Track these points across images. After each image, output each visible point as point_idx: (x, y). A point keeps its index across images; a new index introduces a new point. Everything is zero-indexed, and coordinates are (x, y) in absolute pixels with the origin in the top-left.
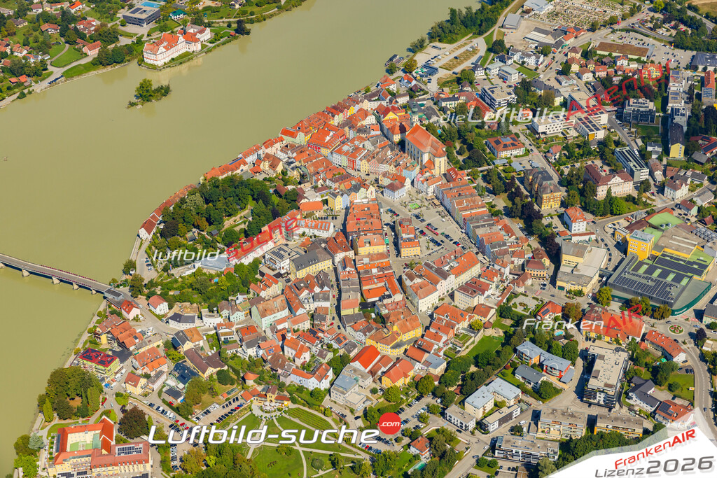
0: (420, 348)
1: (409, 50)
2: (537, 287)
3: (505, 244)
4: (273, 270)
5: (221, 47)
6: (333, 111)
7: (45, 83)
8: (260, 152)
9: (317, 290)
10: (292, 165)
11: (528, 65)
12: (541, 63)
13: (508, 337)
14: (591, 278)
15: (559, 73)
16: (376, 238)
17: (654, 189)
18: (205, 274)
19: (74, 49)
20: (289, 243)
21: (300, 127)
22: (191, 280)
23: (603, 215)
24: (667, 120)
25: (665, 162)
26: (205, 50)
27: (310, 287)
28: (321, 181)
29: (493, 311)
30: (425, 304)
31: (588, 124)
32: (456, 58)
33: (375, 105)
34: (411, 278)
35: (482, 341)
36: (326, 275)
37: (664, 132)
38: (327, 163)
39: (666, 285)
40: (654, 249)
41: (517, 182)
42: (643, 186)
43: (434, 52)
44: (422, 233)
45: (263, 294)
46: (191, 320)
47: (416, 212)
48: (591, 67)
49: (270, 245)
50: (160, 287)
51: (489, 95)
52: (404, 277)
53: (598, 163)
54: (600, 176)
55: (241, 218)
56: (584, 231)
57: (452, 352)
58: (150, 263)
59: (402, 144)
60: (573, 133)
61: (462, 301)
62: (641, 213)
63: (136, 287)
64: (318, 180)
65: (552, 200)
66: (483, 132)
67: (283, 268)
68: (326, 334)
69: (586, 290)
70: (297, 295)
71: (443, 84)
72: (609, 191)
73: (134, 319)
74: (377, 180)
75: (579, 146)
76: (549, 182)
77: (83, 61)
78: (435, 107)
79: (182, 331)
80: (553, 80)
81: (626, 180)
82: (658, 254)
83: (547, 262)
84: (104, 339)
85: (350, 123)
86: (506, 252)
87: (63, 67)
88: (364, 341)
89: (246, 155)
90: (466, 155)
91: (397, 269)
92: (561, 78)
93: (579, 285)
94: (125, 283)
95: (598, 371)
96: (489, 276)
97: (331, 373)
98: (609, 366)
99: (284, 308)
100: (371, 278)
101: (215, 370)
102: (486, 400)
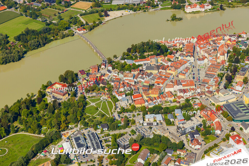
0: (152, 99)
2: (205, 99)
7: (154, 10)
14: (220, 102)
16: (173, 69)
18: (126, 63)
19: (171, 3)
22: (122, 64)
26: (206, 11)
30: (168, 91)
35: (174, 106)
39: (240, 112)
46: (111, 72)
47: (200, 69)
49: (149, 62)
56: (240, 90)
65: (240, 78)
67: (144, 68)
68: (134, 87)
70: (139, 76)
76: (242, 72)
77: (169, 6)
86: (204, 86)
87: (163, 6)
93: (215, 102)
95: (186, 123)
96: (191, 89)
97: (124, 96)
98: (191, 123)
99: (132, 77)
100: (160, 78)
101: (103, 86)
102: (150, 117)
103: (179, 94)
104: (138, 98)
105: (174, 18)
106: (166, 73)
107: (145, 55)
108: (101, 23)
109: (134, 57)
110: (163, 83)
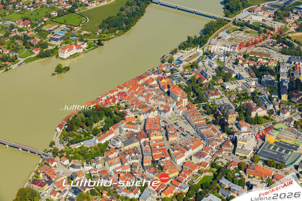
0: (177, 180)
1: (171, 53)
2: (227, 155)
3: (213, 136)
4: (114, 146)
5: (91, 51)
6: (139, 78)
7: (16, 65)
8: (108, 95)
9: (133, 155)
10: (122, 101)
11: (221, 60)
12: (226, 60)
13: (215, 176)
14: (250, 151)
15: (234, 64)
16: (158, 133)
17: (275, 113)
18: (85, 147)
19: (29, 51)
20: (121, 134)
21: (125, 85)
22: (79, 150)
23: (254, 124)
24: (280, 84)
25: (279, 102)
26: (84, 52)
27: (130, 154)
28: (134, 108)
29: (208, 165)
30: (180, 162)
31: (247, 85)
32: (190, 57)
33: (157, 76)
34: (173, 150)
35: (204, 177)
36: (137, 148)
37: (278, 89)
38: (137, 100)
39: (282, 154)
40: (276, 139)
41: (217, 109)
42: (271, 112)
43: (181, 54)
44: (178, 131)
45: (110, 156)
46: (79, 167)
47: (175, 122)
48: (247, 61)
49: (113, 135)
50: (65, 153)
51: (205, 73)
52: (170, 150)
53: (251, 102)
54: (253, 107)
55: (100, 123)
56: (246, 131)
57: (191, 182)
58: (61, 142)
59: (168, 93)
60: (240, 89)
61: (195, 160)
62: (270, 124)
63: (55, 153)
64: (133, 107)
65: (232, 117)
66: (202, 88)
67: (118, 145)
68: (137, 174)
69: (248, 156)
70: (125, 157)
71: (185, 68)
72: (257, 114)
73: (54, 166)
74: (158, 108)
75: (243, 95)
76: (231, 110)
77: (33, 56)
78: (182, 77)
79: (75, 172)
80: (231, 66)
81: (264, 109)
82: (278, 141)
83: (231, 144)
84: (41, 175)
85: (146, 83)
86: (214, 139)
88: (153, 177)
89: (102, 97)
90: (196, 98)
91: (167, 146)
92: (235, 66)
93: (245, 154)
94: (50, 151)
96: (206, 150)
97: (139, 191)
99: (119, 162)
100: (156, 150)
101: (89, 189)
107: (94, 127)
109: (82, 136)
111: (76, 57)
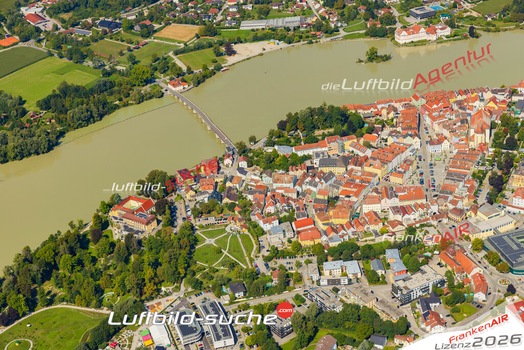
0: (336, 229)
2: (448, 226)
4: (312, 164)
5: (451, 41)
6: (462, 93)
7: (329, 39)
14: (481, 231)
16: (378, 164)
18: (276, 154)
19: (365, 23)
21: (427, 96)
22: (268, 155)
26: (439, 41)
29: (402, 228)
30: (369, 210)
45: (291, 173)
46: (245, 173)
47: (434, 162)
56: (522, 206)
65: (521, 181)
67: (315, 163)
68: (296, 203)
69: (472, 237)
70: (305, 179)
73: (226, 165)
77: (362, 32)
79: (233, 176)
85: (461, 102)
86: (446, 198)
87: (348, 32)
89: (379, 103)
95: (411, 278)
96: (417, 206)
97: (276, 223)
98: (421, 279)
99: (290, 182)
100: (352, 184)
101: (230, 201)
102: (334, 268)
103: (392, 217)
104: (305, 228)
105: (373, 57)
106: (364, 173)
107: (315, 135)
108: (219, 68)
109: (293, 141)
110: (357, 195)
111: (418, 45)
